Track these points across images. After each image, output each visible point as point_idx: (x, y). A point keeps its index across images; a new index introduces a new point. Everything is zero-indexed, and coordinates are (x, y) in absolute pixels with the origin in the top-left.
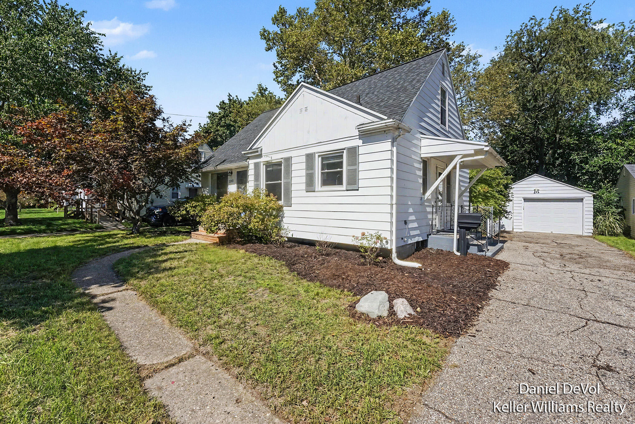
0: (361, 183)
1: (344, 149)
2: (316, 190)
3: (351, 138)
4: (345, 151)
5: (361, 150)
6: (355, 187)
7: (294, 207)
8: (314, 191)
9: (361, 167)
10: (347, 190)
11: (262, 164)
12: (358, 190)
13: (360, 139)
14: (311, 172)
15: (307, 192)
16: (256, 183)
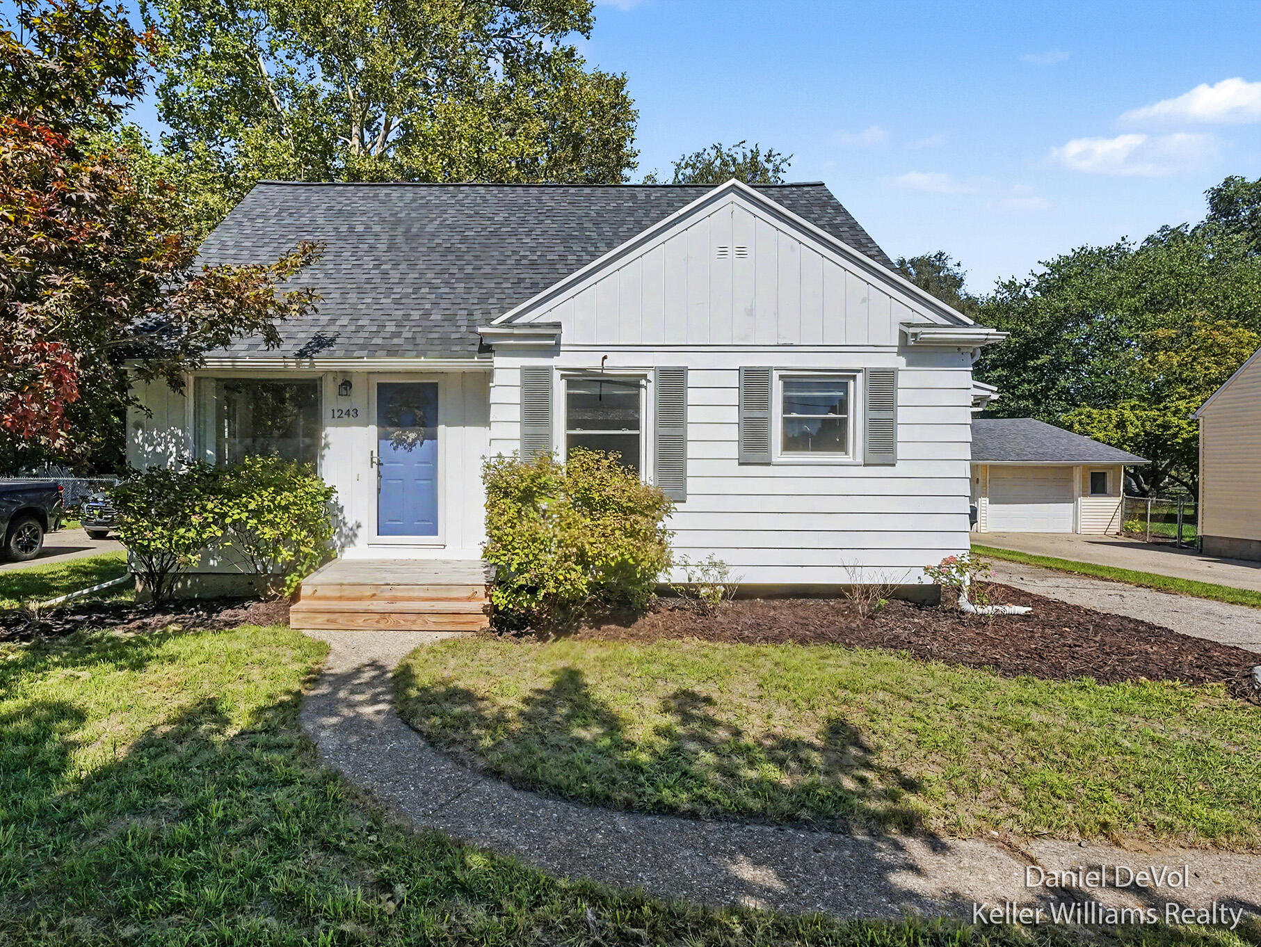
0: (902, 451)
1: (859, 371)
2: (774, 460)
3: (877, 348)
4: (860, 376)
5: (903, 380)
6: (888, 457)
7: (691, 503)
8: (769, 464)
9: (902, 415)
10: (865, 465)
11: (557, 375)
12: (894, 465)
13: (899, 353)
14: (757, 414)
15: (740, 464)
16: (530, 430)
